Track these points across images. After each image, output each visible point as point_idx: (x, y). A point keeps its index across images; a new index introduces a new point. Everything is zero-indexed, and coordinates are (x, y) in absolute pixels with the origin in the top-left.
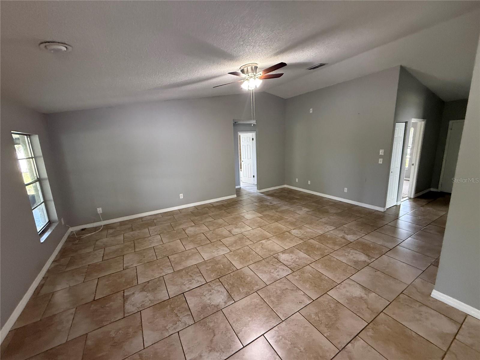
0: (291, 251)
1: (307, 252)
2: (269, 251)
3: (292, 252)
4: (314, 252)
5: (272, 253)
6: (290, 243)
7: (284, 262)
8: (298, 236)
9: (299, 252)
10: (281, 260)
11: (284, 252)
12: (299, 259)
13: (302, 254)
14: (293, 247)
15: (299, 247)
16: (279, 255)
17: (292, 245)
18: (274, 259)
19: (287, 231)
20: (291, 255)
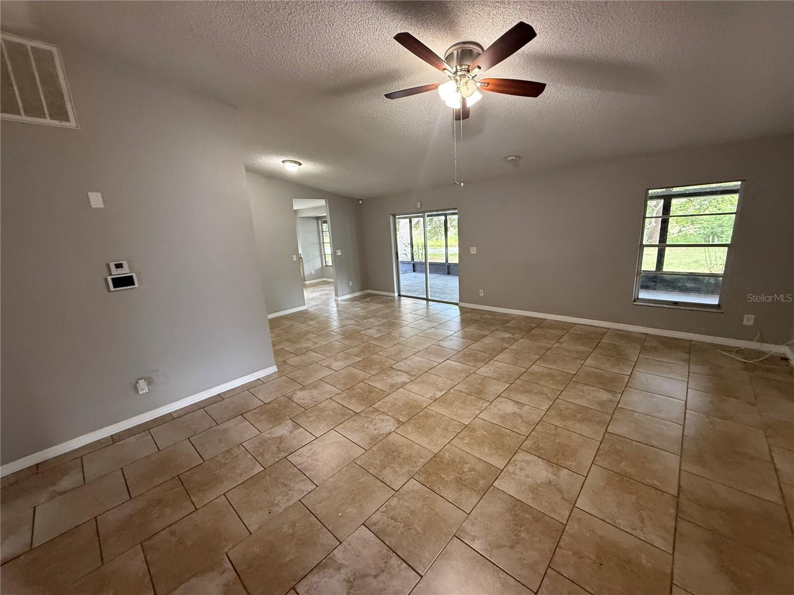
0: (394, 387)
1: (371, 389)
2: (425, 382)
3: (392, 386)
4: (362, 390)
5: (419, 379)
6: (396, 399)
7: (401, 373)
8: (381, 417)
9: (383, 387)
10: (405, 374)
11: (404, 384)
12: (383, 380)
13: (379, 385)
14: (390, 394)
15: (383, 394)
16: (409, 379)
17: (394, 395)
18: (414, 374)
19: (404, 423)
20: (393, 382)
